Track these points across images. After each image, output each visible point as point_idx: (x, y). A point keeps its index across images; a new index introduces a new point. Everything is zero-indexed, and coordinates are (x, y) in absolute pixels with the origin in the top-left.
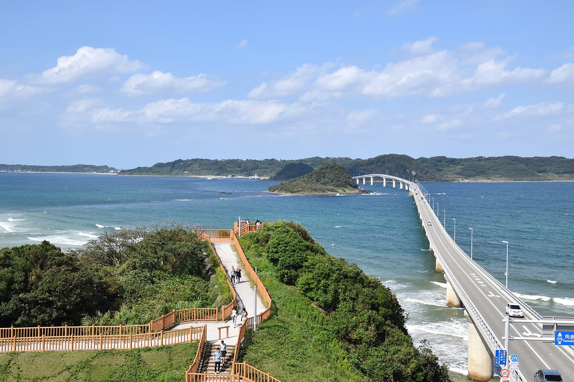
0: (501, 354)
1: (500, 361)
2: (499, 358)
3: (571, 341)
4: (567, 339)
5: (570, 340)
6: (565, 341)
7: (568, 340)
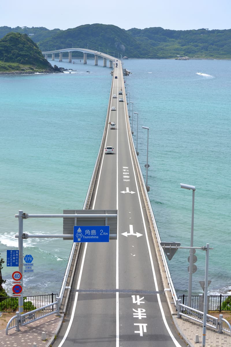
0: (13, 254)
1: (12, 262)
2: (11, 259)
3: (92, 237)
4: (87, 235)
5: (91, 235)
6: (86, 237)
7: (89, 236)
